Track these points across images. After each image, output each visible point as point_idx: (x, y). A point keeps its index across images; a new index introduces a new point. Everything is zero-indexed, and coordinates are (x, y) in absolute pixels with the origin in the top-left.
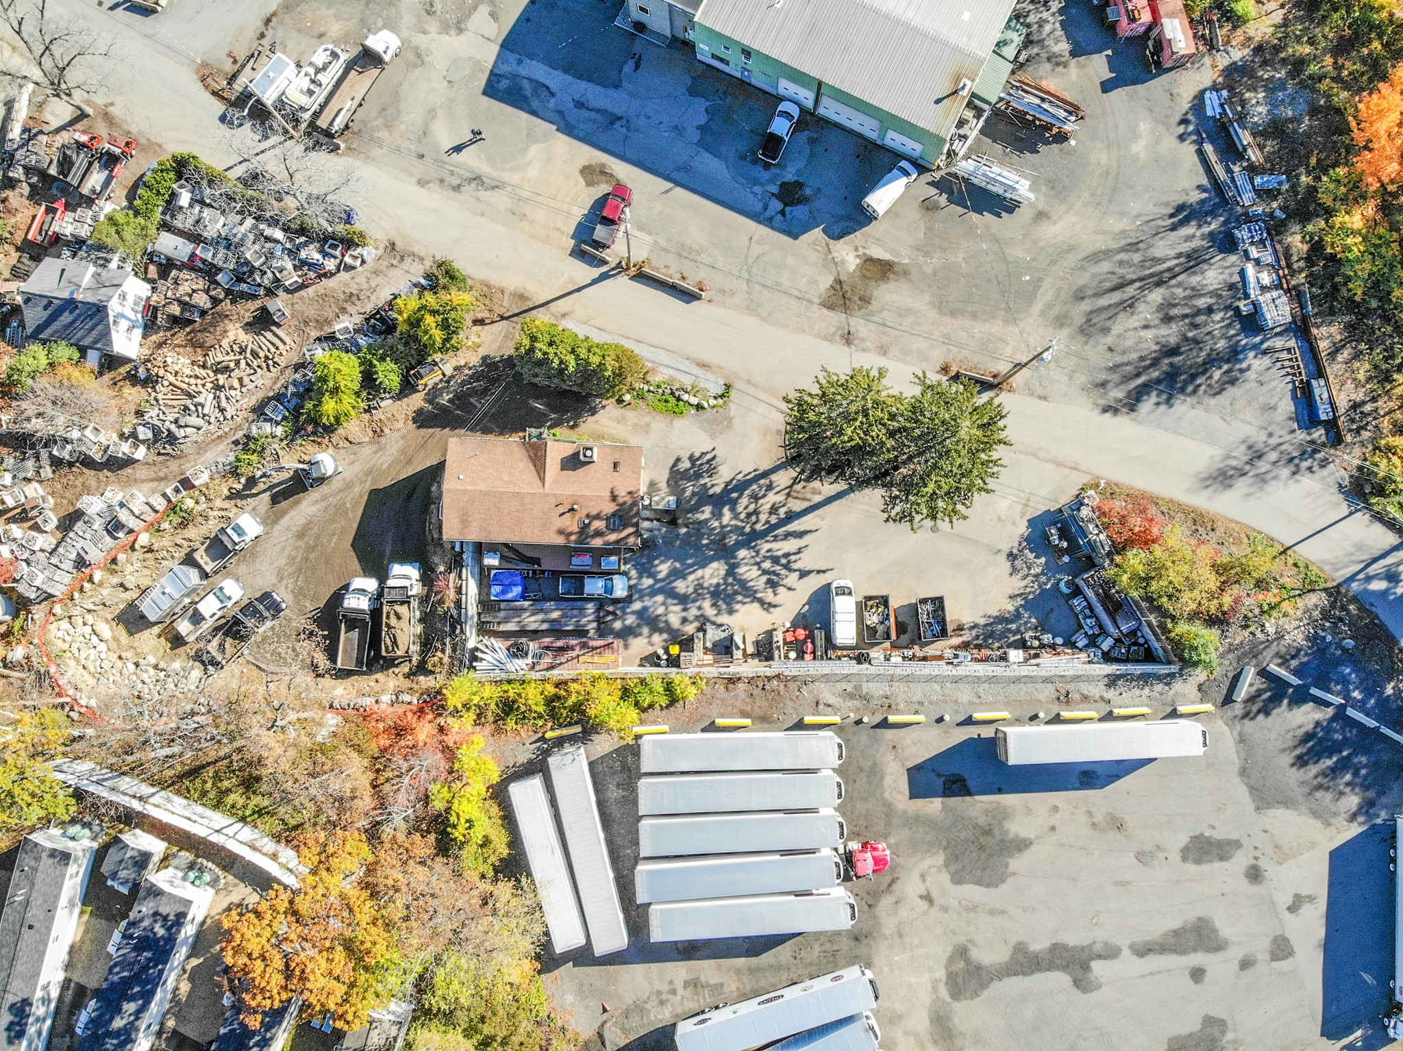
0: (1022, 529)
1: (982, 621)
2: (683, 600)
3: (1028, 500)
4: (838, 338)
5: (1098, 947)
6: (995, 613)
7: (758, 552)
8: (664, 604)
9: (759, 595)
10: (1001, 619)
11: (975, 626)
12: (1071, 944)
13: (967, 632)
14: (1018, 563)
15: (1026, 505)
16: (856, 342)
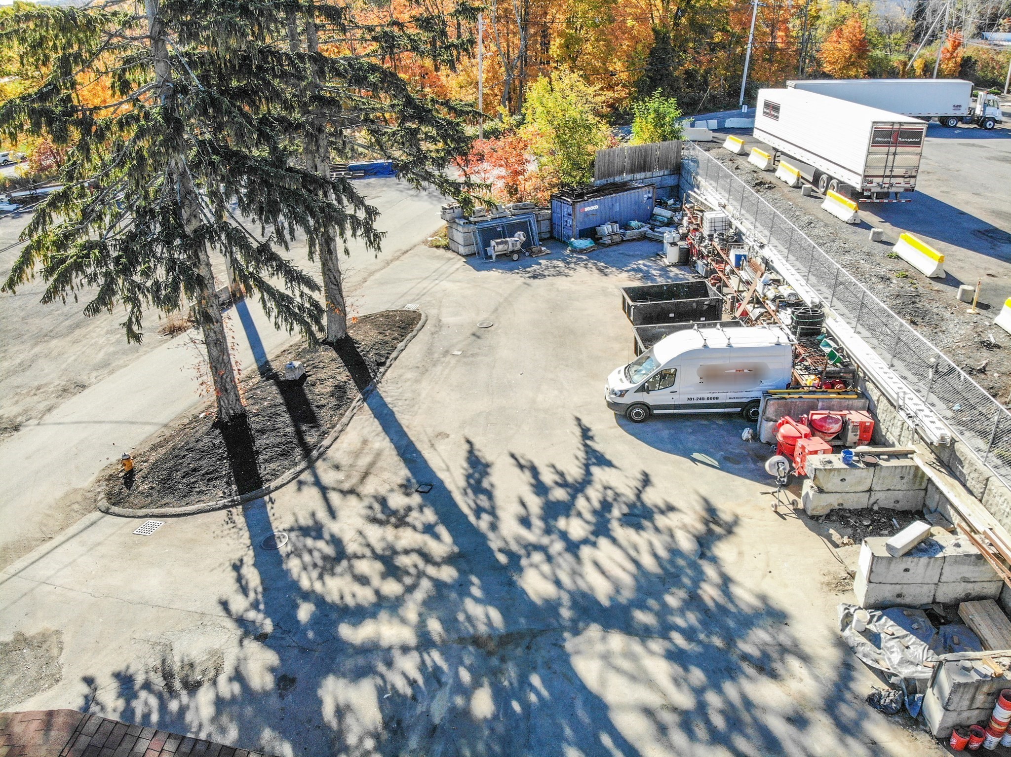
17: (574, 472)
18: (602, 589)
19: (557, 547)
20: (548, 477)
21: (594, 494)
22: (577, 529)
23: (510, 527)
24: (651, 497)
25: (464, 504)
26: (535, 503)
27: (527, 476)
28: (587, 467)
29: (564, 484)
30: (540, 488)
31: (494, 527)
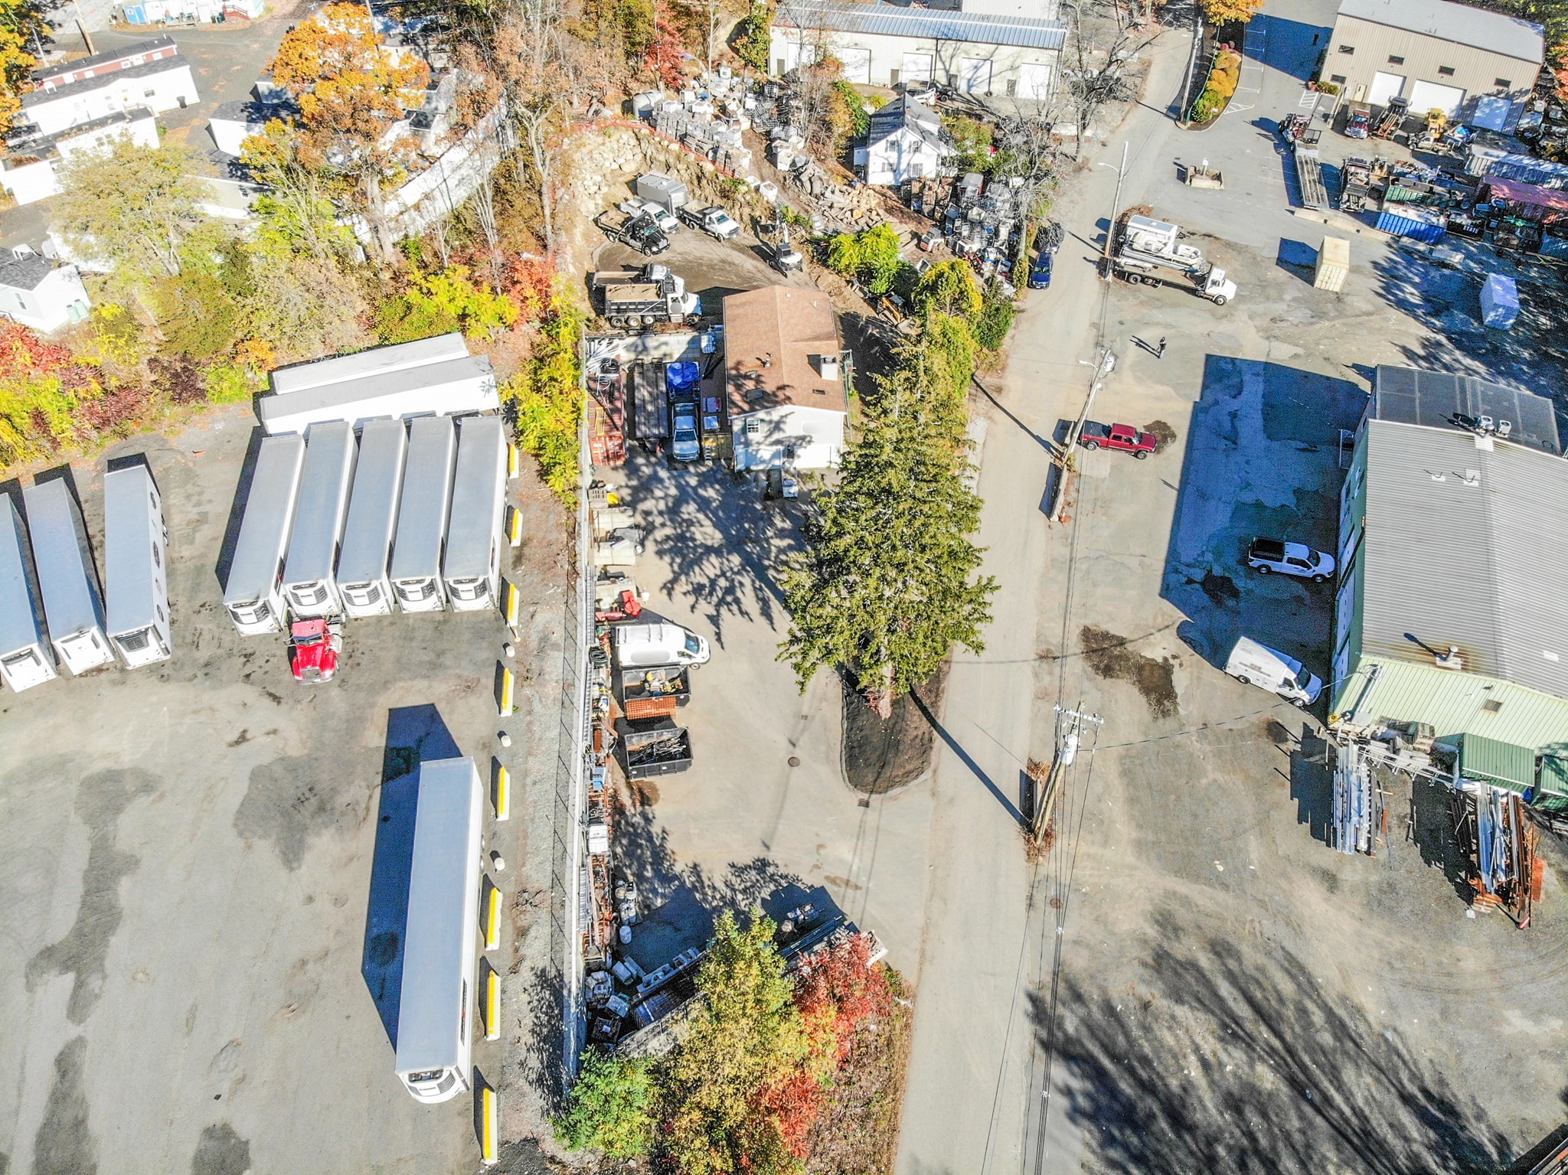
0: (809, 879)
1: (655, 829)
2: (673, 512)
3: (857, 887)
4: (1044, 647)
5: (94, 983)
6: (670, 845)
7: (738, 573)
8: (667, 495)
9: (683, 578)
10: (659, 856)
11: (648, 821)
12: (113, 940)
13: (639, 809)
14: (753, 875)
15: (847, 882)
16: (1045, 666)
17: (724, 610)
18: (713, 559)
19: (729, 574)
20: (734, 608)
21: (715, 599)
22: (722, 583)
23: (747, 581)
24: (691, 599)
25: (768, 593)
26: (739, 594)
27: (744, 608)
28: (719, 614)
29: (728, 604)
30: (737, 601)
31: (753, 582)
